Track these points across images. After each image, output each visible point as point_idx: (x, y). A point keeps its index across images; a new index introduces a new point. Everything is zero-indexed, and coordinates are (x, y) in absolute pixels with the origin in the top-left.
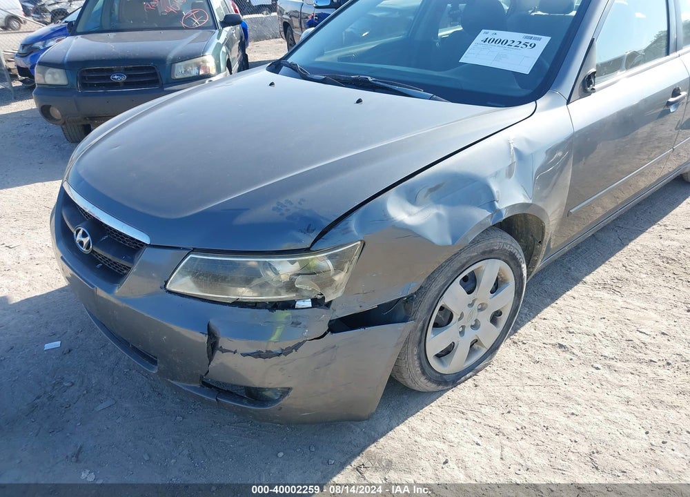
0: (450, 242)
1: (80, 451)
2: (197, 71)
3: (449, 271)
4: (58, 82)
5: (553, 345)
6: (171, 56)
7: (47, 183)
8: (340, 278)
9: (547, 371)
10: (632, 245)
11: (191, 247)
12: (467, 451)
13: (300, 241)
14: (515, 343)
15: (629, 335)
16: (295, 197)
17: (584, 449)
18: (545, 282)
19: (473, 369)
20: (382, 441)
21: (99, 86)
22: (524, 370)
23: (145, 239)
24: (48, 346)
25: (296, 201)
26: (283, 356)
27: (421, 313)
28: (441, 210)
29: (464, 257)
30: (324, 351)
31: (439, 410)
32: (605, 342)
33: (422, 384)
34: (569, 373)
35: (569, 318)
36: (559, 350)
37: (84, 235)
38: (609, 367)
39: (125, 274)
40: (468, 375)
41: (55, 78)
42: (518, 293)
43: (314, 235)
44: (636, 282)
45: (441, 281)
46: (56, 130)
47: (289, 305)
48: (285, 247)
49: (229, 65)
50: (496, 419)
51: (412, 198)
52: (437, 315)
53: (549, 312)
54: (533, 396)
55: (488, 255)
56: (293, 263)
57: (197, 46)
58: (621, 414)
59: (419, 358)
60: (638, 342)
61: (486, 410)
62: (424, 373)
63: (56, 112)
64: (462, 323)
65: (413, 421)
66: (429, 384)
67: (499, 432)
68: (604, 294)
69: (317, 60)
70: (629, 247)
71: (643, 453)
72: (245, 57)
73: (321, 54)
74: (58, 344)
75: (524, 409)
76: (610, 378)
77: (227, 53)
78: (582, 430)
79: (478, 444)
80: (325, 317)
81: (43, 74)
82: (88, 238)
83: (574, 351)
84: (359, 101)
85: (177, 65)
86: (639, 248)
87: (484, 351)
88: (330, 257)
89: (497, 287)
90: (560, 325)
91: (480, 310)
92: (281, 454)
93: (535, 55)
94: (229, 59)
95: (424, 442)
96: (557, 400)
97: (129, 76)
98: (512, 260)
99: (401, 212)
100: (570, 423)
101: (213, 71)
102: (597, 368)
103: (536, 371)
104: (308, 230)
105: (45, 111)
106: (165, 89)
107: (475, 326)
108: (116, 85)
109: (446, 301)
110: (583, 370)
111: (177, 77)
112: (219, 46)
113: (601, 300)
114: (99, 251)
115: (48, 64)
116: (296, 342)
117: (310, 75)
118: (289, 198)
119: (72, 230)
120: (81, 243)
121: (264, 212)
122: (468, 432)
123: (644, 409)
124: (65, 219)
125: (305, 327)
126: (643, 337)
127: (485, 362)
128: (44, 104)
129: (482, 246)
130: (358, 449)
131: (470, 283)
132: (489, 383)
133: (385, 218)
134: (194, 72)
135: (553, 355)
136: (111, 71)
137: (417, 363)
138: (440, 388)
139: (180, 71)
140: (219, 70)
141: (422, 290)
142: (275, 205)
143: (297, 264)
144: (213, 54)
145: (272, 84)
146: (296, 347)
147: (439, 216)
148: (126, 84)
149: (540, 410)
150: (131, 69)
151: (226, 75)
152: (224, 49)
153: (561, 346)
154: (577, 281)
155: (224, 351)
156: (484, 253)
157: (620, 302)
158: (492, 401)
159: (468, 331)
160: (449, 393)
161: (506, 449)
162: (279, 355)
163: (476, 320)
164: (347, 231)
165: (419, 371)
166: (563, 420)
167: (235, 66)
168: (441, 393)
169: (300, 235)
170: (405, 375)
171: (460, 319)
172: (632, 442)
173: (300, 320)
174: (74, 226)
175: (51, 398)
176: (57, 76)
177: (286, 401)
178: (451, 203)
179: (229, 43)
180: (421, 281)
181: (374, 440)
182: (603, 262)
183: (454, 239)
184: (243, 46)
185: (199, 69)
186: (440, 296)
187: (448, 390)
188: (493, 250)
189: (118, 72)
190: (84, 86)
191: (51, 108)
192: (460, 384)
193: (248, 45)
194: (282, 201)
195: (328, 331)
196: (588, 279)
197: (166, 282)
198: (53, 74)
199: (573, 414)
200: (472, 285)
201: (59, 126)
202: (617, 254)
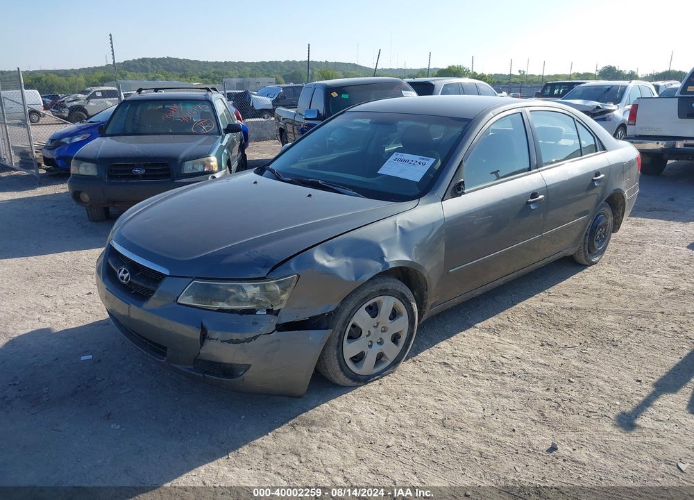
0: (354, 279)
1: (109, 414)
2: (202, 167)
3: (356, 300)
4: (90, 174)
5: (440, 363)
6: (182, 156)
7: (74, 252)
8: (284, 297)
9: (431, 378)
10: (519, 305)
11: (195, 276)
12: (365, 417)
13: (260, 273)
14: (414, 361)
15: (494, 358)
16: (259, 249)
17: (440, 417)
18: (446, 326)
19: (381, 375)
20: (311, 411)
21: (123, 177)
22: (415, 376)
23: (166, 272)
24: (83, 358)
25: (259, 250)
26: (246, 343)
27: (338, 326)
28: (349, 261)
29: (366, 291)
30: (272, 343)
31: (352, 397)
32: (476, 362)
33: (341, 378)
34: (446, 379)
35: (456, 347)
36: (443, 366)
37: (125, 272)
38: (474, 376)
39: (150, 296)
40: (376, 378)
41: (88, 170)
42: (412, 323)
43: (268, 270)
44: (512, 328)
45: (351, 305)
46: (81, 211)
47: (252, 312)
48: (251, 276)
49: (229, 164)
50: (388, 401)
51: (330, 252)
52: (350, 330)
53: (443, 344)
54: (417, 390)
55: (384, 292)
56: (255, 286)
57: (203, 149)
58: (472, 400)
59: (338, 358)
60: (498, 362)
61: (384, 397)
62: (342, 370)
63: (85, 197)
64: (369, 339)
65: (334, 402)
66: (347, 379)
67: (388, 408)
68: (487, 335)
69: (292, 167)
70: (517, 306)
71: (477, 420)
72: (244, 156)
73: (295, 162)
74: (91, 357)
75: (409, 397)
76: (471, 382)
77: (228, 154)
78: (443, 407)
79: (373, 414)
80: (274, 320)
81: (78, 166)
82: (128, 274)
83: (453, 366)
84: (310, 196)
85: (186, 163)
86: (523, 307)
87: (388, 363)
88: (277, 283)
89: (394, 315)
90: (448, 351)
91: (384, 331)
92: (243, 417)
93: (425, 169)
94: (229, 159)
95: (338, 412)
96: (432, 392)
97: (147, 170)
98: (402, 298)
99: (322, 259)
100: (436, 404)
101: (216, 169)
102: (466, 377)
103: (424, 378)
104: (265, 267)
105: (76, 195)
106: (176, 181)
107: (380, 343)
108: (136, 177)
109: (356, 320)
110: (455, 378)
111: (186, 172)
112: (222, 148)
113: (482, 338)
114: (135, 282)
115: (82, 159)
116: (254, 335)
117: (282, 178)
118: (257, 249)
119: (116, 270)
120: (122, 278)
121: (241, 256)
122: (368, 408)
123: (487, 398)
124: (110, 263)
125: (261, 326)
126: (503, 360)
127: (389, 371)
128: (76, 190)
129: (379, 286)
130: (294, 415)
131: (373, 311)
132: (390, 383)
133: (313, 263)
134: (200, 169)
135: (437, 368)
136: (134, 166)
137: (337, 361)
138: (355, 383)
139: (188, 167)
140: (220, 168)
141: (337, 311)
142: (247, 253)
143: (258, 288)
144: (216, 156)
145: (255, 183)
146: (255, 338)
147: (347, 263)
148: (144, 177)
149: (419, 398)
150: (149, 165)
151: (226, 173)
152: (225, 151)
153: (445, 363)
154: (470, 326)
155: (211, 339)
156: (381, 291)
157: (496, 339)
158: (388, 392)
159: (375, 345)
160: (362, 388)
161: (390, 416)
162: (244, 342)
163: (381, 338)
164: (288, 268)
165: (339, 369)
166: (432, 403)
167: (235, 165)
168: (356, 387)
169: (260, 269)
170: (330, 371)
171: (367, 336)
172: (472, 414)
173: (258, 321)
174: (117, 267)
175: (88, 387)
176: (89, 169)
177: (248, 374)
178: (355, 256)
179: (230, 146)
180: (337, 304)
181: (305, 411)
182: (494, 315)
183: (357, 278)
184: (243, 148)
185: (204, 167)
186: (351, 315)
187: (361, 386)
188: (388, 290)
189: (139, 167)
190: (110, 177)
191: (82, 193)
192: (370, 382)
193: (248, 145)
194: (252, 251)
195: (276, 329)
196: (479, 325)
197: (178, 298)
198: (86, 167)
199: (440, 400)
200: (376, 312)
201: (85, 208)
202: (507, 310)
